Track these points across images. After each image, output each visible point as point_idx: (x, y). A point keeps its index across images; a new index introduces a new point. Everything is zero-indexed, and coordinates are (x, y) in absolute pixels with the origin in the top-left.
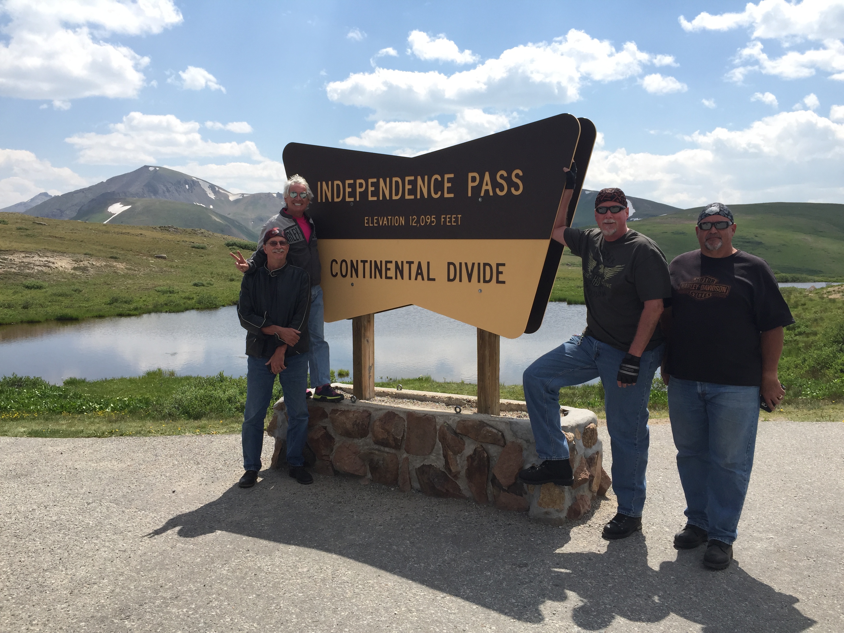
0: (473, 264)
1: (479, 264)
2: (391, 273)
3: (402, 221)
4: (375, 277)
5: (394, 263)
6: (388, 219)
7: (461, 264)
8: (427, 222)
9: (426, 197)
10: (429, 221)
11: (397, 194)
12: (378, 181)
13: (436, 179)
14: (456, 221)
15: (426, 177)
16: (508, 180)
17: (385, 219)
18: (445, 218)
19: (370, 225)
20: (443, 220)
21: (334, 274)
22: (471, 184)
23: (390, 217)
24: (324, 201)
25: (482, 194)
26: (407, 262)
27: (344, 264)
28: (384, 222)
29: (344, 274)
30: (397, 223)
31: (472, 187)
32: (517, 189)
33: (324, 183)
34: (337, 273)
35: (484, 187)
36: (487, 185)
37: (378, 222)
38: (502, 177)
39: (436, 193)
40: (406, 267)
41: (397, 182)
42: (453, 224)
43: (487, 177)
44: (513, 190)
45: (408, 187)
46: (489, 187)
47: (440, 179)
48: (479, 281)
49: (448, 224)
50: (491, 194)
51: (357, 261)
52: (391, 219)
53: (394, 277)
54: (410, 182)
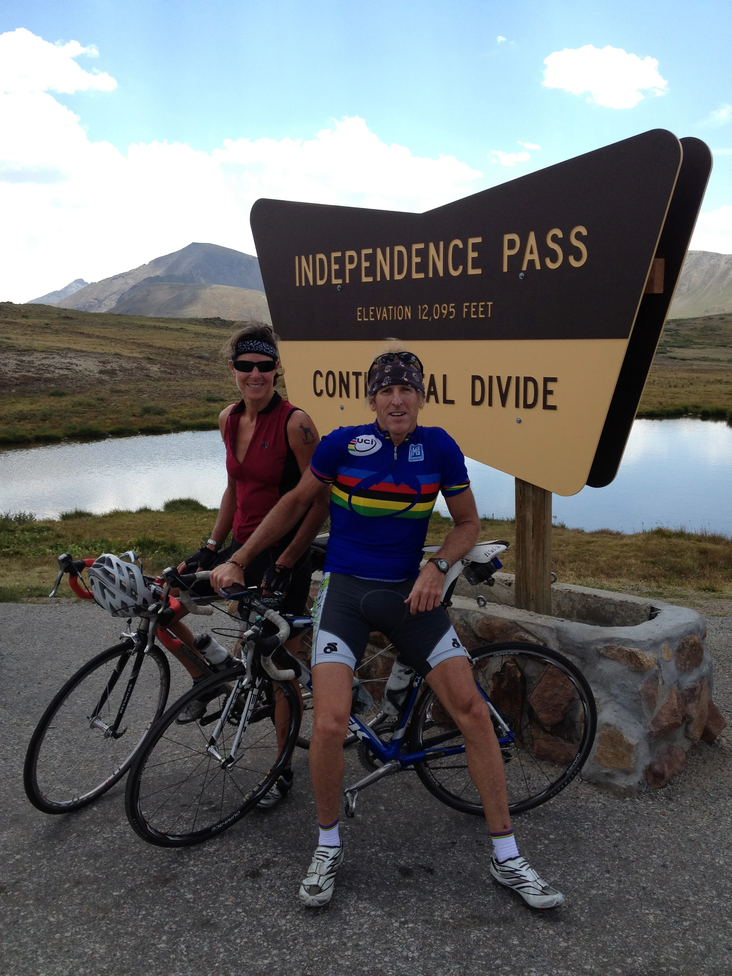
0: (509, 378)
1: (518, 379)
3: (408, 312)
6: (388, 310)
7: (491, 378)
8: (442, 314)
9: (441, 274)
10: (445, 312)
11: (400, 272)
12: (375, 252)
13: (456, 246)
14: (485, 312)
15: (442, 244)
16: (564, 243)
17: (385, 310)
18: (469, 307)
19: (365, 319)
20: (465, 310)
21: (318, 391)
22: (507, 253)
23: (391, 307)
24: (303, 284)
25: (524, 268)
27: (331, 377)
28: (384, 315)
29: (331, 392)
30: (400, 316)
31: (509, 256)
32: (578, 258)
33: (303, 258)
34: (322, 391)
35: (528, 257)
36: (531, 252)
37: (374, 316)
38: (555, 238)
39: (456, 269)
41: (400, 253)
42: (481, 316)
43: (532, 240)
44: (571, 259)
45: (416, 260)
46: (535, 257)
47: (461, 246)
48: (517, 406)
49: (473, 316)
50: (538, 267)
51: (348, 373)
52: (393, 309)
54: (419, 253)
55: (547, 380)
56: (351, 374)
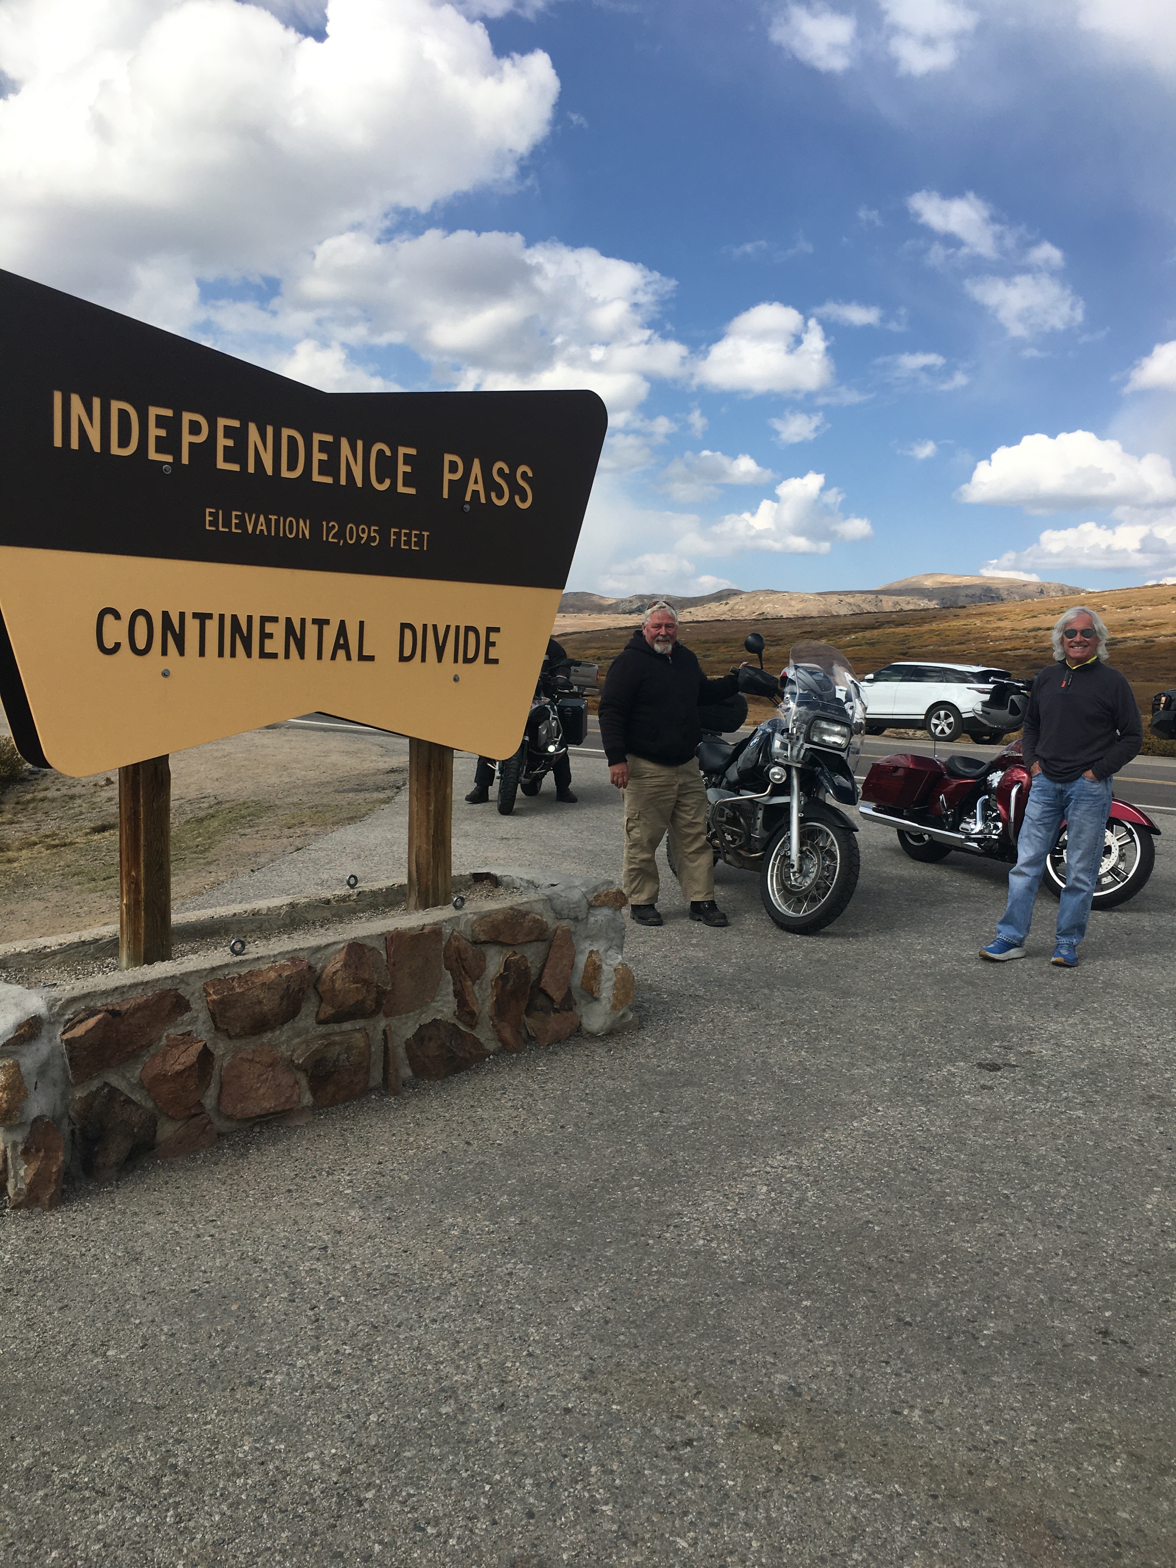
0: (448, 627)
1: (458, 628)
2: (276, 645)
3: (305, 528)
4: (233, 655)
5: (282, 623)
6: (268, 522)
7: (425, 626)
8: (359, 538)
9: (359, 484)
10: (365, 536)
11: (292, 467)
12: (244, 428)
13: (381, 452)
14: (419, 543)
15: (360, 444)
16: (510, 479)
17: (262, 518)
18: (398, 534)
19: (221, 529)
20: (393, 537)
21: (109, 645)
22: (447, 476)
23: (273, 517)
24: (75, 445)
25: (468, 498)
26: (315, 621)
27: (141, 621)
28: (259, 528)
29: (141, 644)
30: (291, 533)
31: (450, 481)
32: (524, 499)
33: (76, 400)
34: (118, 646)
35: (471, 487)
36: (476, 482)
37: (242, 525)
38: (501, 471)
39: (380, 481)
40: (312, 631)
41: (293, 440)
42: (413, 548)
43: (477, 467)
44: (517, 498)
45: (318, 456)
46: (480, 487)
47: (388, 453)
48: (456, 660)
49: (403, 546)
50: (483, 501)
51: (182, 615)
52: (277, 522)
53: (281, 654)
54: (323, 446)
55: (490, 630)
56: (189, 618)
